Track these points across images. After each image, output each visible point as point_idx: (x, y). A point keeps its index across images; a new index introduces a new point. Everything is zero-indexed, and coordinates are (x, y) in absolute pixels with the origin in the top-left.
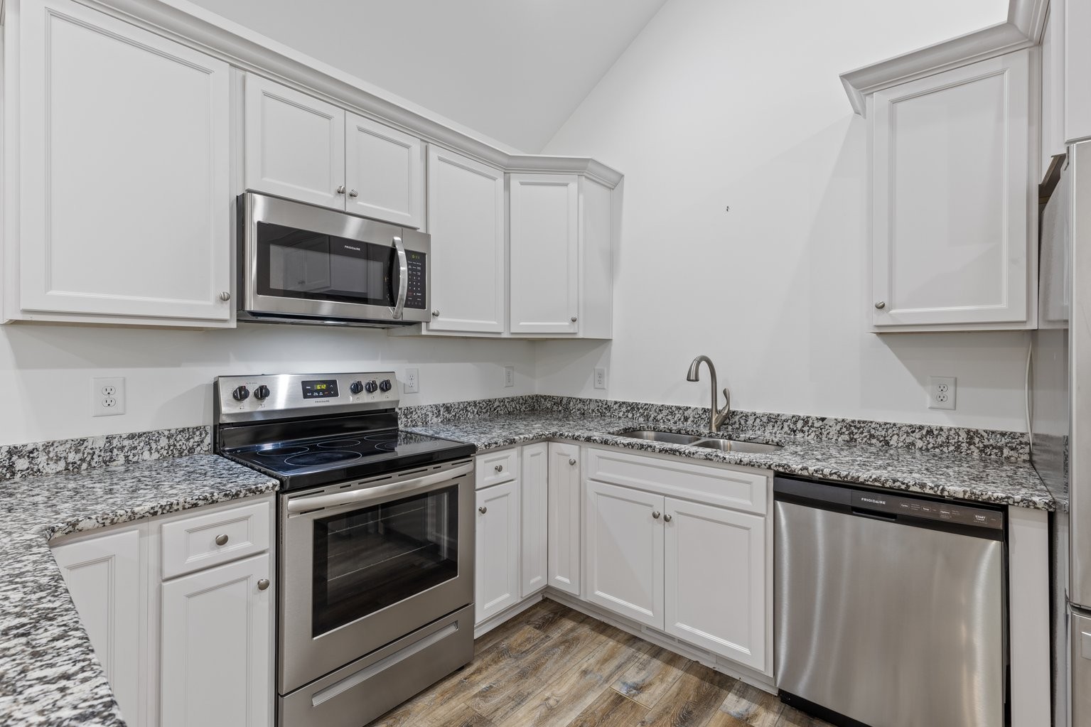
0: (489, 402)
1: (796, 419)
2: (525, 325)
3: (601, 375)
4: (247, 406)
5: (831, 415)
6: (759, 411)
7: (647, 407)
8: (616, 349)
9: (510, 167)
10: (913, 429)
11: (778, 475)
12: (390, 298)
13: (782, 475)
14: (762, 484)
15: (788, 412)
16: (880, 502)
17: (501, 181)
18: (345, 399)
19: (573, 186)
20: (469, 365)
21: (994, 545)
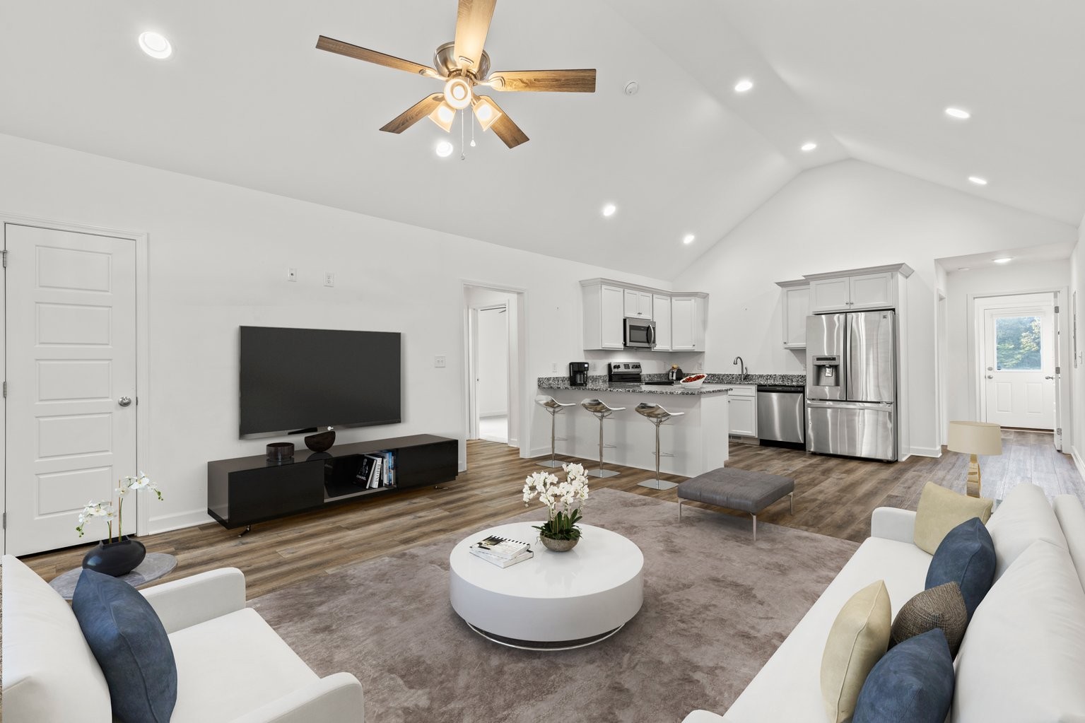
0: (660, 374)
1: (768, 376)
2: (677, 347)
3: (701, 365)
4: (616, 370)
5: (777, 374)
6: (757, 374)
7: (719, 375)
8: (706, 355)
9: (672, 295)
10: (799, 376)
11: (758, 386)
12: (648, 341)
13: (759, 386)
14: (754, 388)
15: (765, 374)
16: (780, 389)
17: (669, 300)
18: (631, 370)
19: (693, 300)
20: (654, 361)
21: (802, 394)
